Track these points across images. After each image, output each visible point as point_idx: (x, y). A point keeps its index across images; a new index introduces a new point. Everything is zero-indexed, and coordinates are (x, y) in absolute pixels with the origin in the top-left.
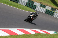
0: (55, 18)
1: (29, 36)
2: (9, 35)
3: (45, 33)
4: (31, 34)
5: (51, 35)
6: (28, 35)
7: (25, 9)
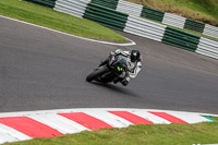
0: (205, 59)
1: (104, 137)
2: (28, 138)
3: (168, 123)
4: (112, 129)
5: (193, 127)
6: (102, 132)
7: (82, 33)
